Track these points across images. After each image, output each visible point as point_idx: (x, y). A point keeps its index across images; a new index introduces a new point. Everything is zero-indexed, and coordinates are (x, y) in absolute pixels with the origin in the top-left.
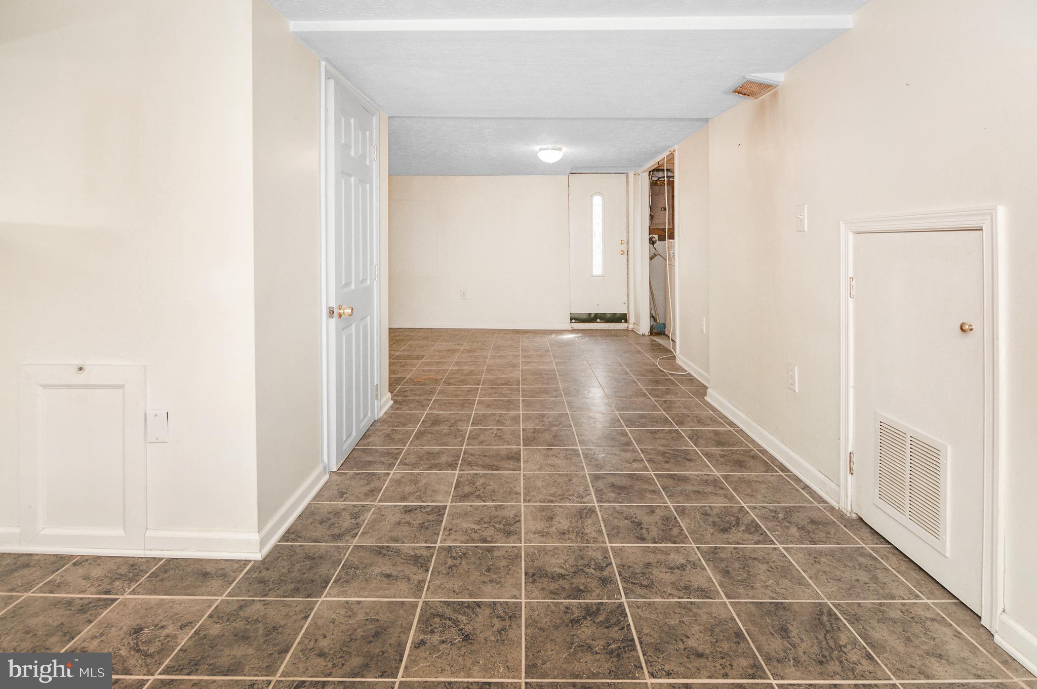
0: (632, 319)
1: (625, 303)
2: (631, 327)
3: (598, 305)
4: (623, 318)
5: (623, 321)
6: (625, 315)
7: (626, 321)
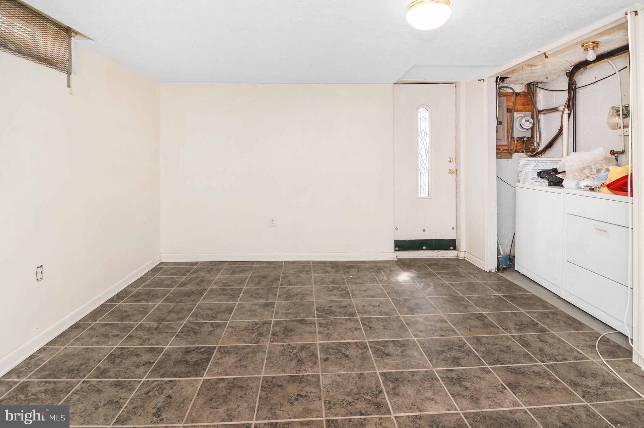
0: (463, 245)
1: (453, 228)
2: (462, 255)
3: (424, 231)
4: (450, 245)
5: (451, 248)
6: (454, 241)
7: (455, 248)
